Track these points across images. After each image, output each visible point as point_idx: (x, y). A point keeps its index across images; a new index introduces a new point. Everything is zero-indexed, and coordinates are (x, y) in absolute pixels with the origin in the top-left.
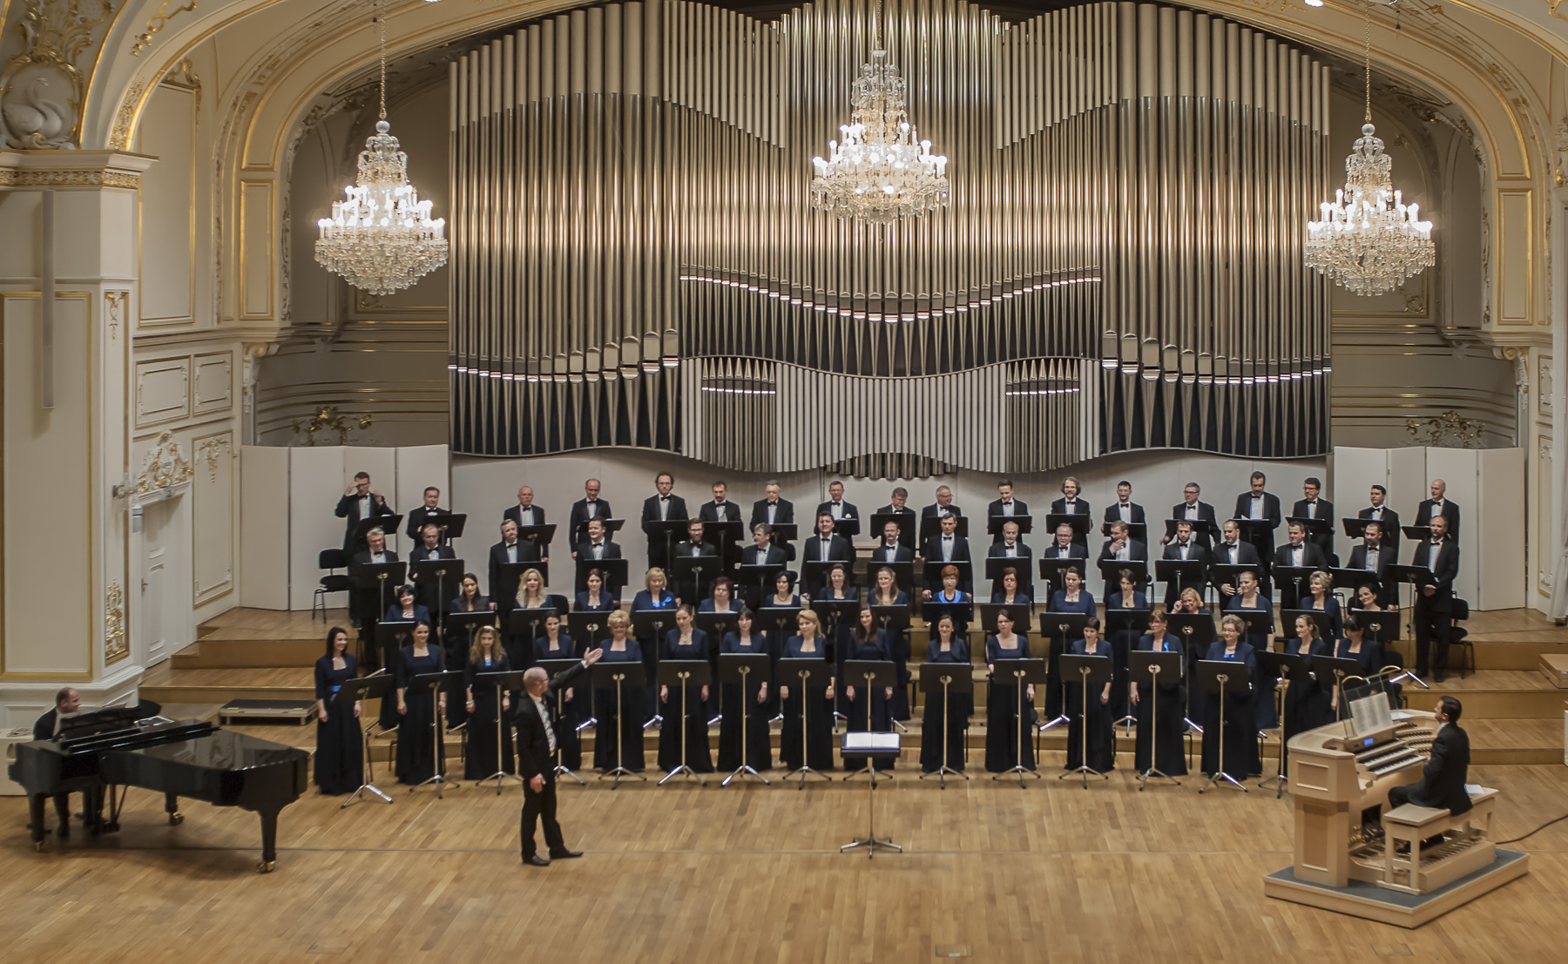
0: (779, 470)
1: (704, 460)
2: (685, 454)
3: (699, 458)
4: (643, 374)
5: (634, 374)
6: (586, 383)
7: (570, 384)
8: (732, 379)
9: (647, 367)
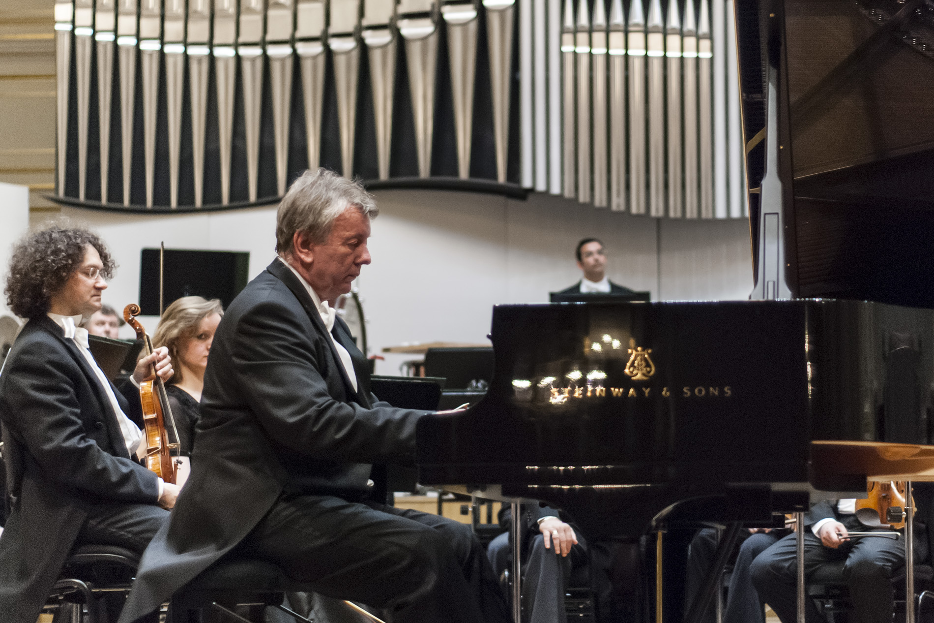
0: (721, 214)
1: (567, 196)
2: (527, 183)
3: (555, 190)
4: (443, 28)
5: (426, 27)
6: (329, 54)
7: (297, 59)
8: (622, 28)
9: (451, 12)
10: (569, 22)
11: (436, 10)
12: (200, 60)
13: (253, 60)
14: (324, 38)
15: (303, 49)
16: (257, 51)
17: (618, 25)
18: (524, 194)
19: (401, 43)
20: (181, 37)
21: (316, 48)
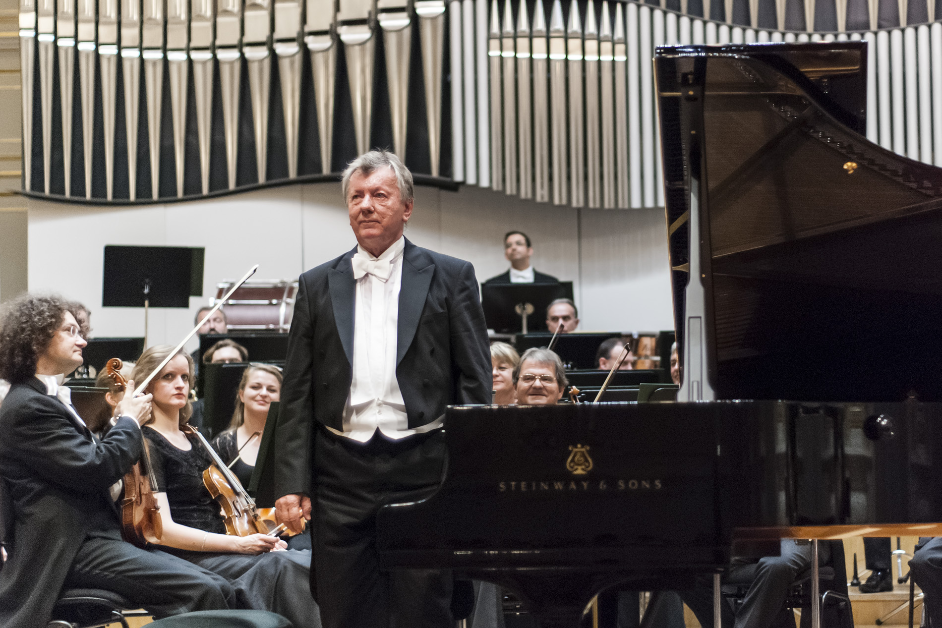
0: (636, 204)
1: (495, 187)
2: (458, 177)
3: (484, 183)
4: (379, 34)
5: (363, 34)
6: (274, 58)
7: (244, 62)
8: (544, 34)
9: (387, 19)
10: (495, 28)
11: (373, 17)
12: (154, 63)
13: (204, 63)
14: (269, 43)
15: (250, 53)
16: (208, 55)
17: (540, 31)
18: (455, 187)
19: (341, 48)
20: (137, 43)
21: (263, 52)
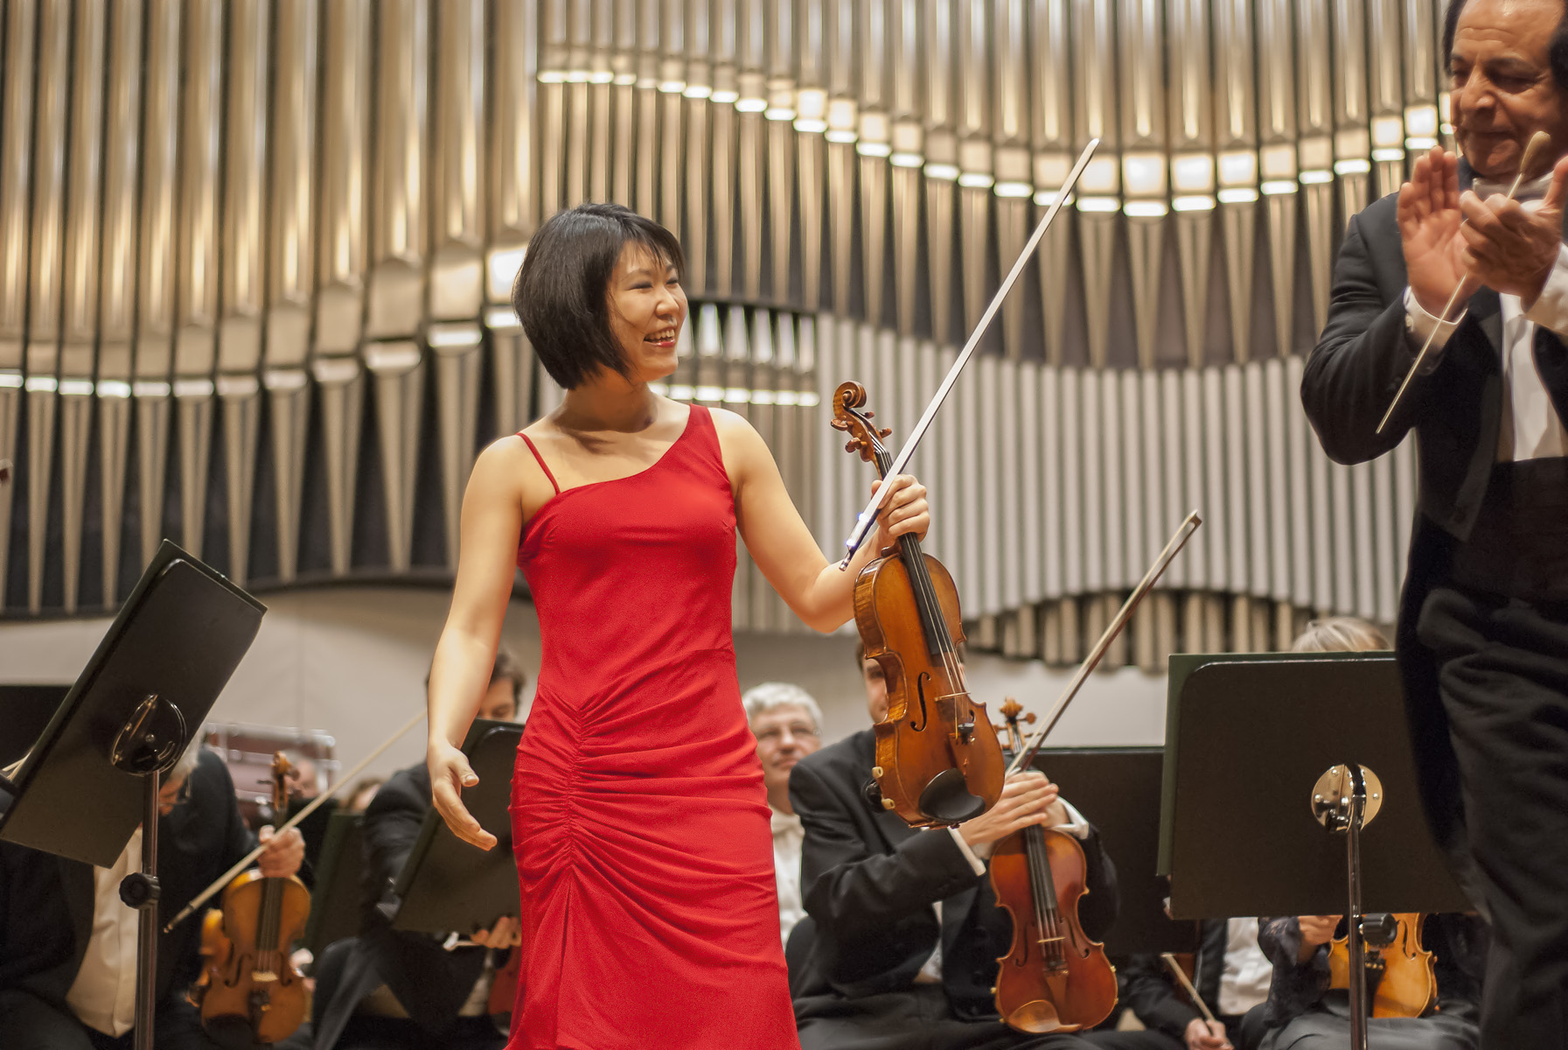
5: (406, 357)
6: (265, 395)
7: (218, 403)
9: (441, 335)
11: (420, 332)
12: (78, 400)
13: (155, 402)
14: (258, 372)
15: (227, 387)
16: (160, 390)
19: (370, 381)
20: (52, 367)
21: (247, 386)
